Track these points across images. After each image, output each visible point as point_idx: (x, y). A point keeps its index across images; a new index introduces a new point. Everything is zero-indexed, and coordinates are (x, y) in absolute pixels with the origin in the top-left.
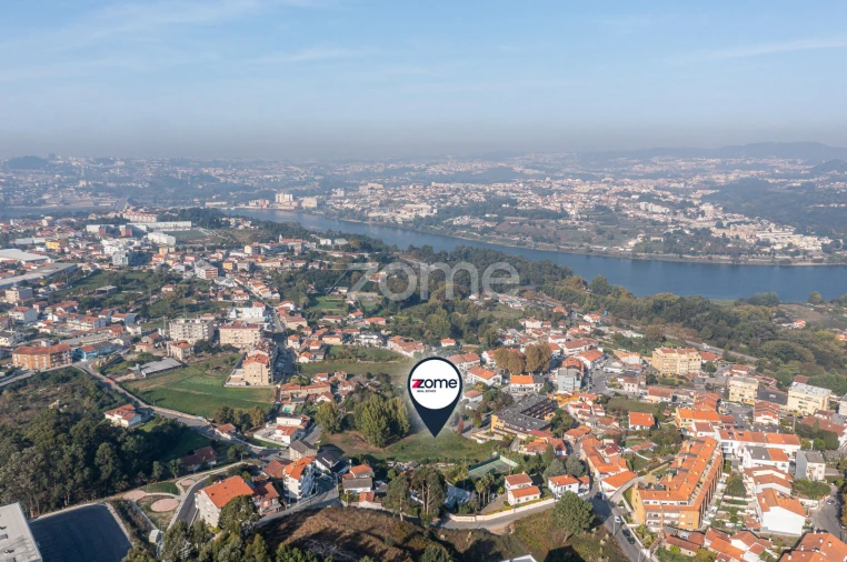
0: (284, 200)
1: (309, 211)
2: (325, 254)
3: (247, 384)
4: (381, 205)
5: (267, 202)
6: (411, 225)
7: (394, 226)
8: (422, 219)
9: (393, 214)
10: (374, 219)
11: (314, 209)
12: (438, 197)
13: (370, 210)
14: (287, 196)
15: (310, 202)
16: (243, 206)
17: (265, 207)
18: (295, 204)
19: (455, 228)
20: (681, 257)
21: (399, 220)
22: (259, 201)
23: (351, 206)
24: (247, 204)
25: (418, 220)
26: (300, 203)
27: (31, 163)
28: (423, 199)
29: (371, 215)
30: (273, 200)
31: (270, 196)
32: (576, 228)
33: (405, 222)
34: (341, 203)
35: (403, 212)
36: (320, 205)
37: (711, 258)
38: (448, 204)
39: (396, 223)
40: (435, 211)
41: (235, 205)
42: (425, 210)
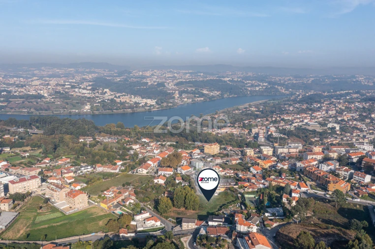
20: (113, 111)
32: (53, 102)
37: (124, 111)
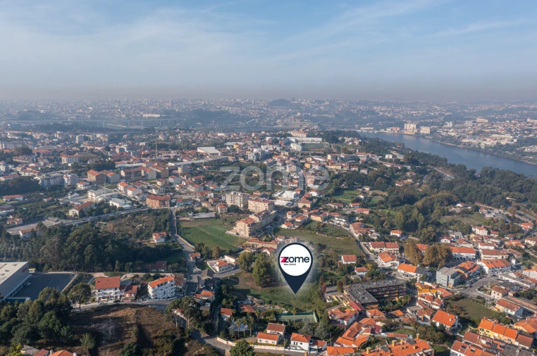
0: (410, 127)
1: (424, 136)
2: (382, 164)
3: (238, 234)
4: (474, 134)
5: (398, 129)
6: (491, 150)
7: (477, 150)
8: (502, 146)
9: (480, 141)
10: (465, 144)
11: (427, 135)
12: (524, 130)
13: (464, 138)
14: (412, 126)
15: (425, 130)
16: (382, 130)
17: (396, 132)
18: (416, 131)
19: (524, 154)
21: (483, 146)
22: (393, 128)
23: (453, 134)
24: (386, 130)
25: (499, 146)
26: (419, 130)
27: (282, 102)
28: (509, 131)
29: (464, 141)
30: (402, 127)
31: (401, 125)
33: (487, 147)
34: (447, 132)
35: (488, 140)
36: (432, 132)
38: (531, 135)
39: (480, 148)
40: (515, 140)
41: (378, 130)
42: (506, 139)
